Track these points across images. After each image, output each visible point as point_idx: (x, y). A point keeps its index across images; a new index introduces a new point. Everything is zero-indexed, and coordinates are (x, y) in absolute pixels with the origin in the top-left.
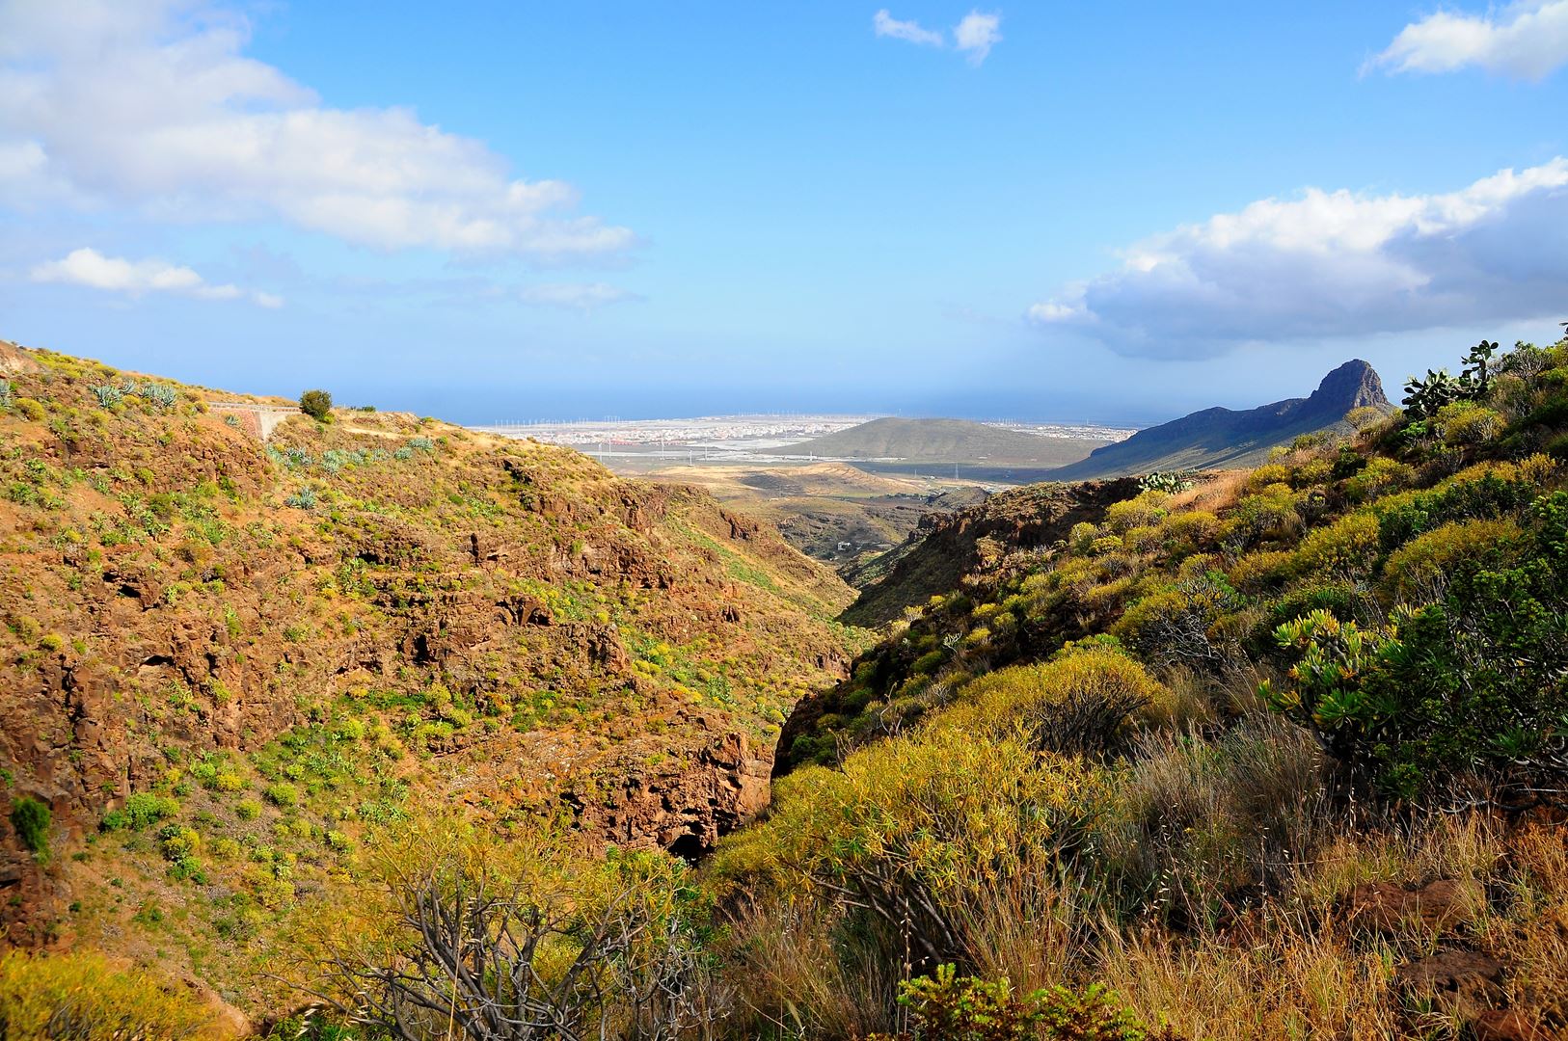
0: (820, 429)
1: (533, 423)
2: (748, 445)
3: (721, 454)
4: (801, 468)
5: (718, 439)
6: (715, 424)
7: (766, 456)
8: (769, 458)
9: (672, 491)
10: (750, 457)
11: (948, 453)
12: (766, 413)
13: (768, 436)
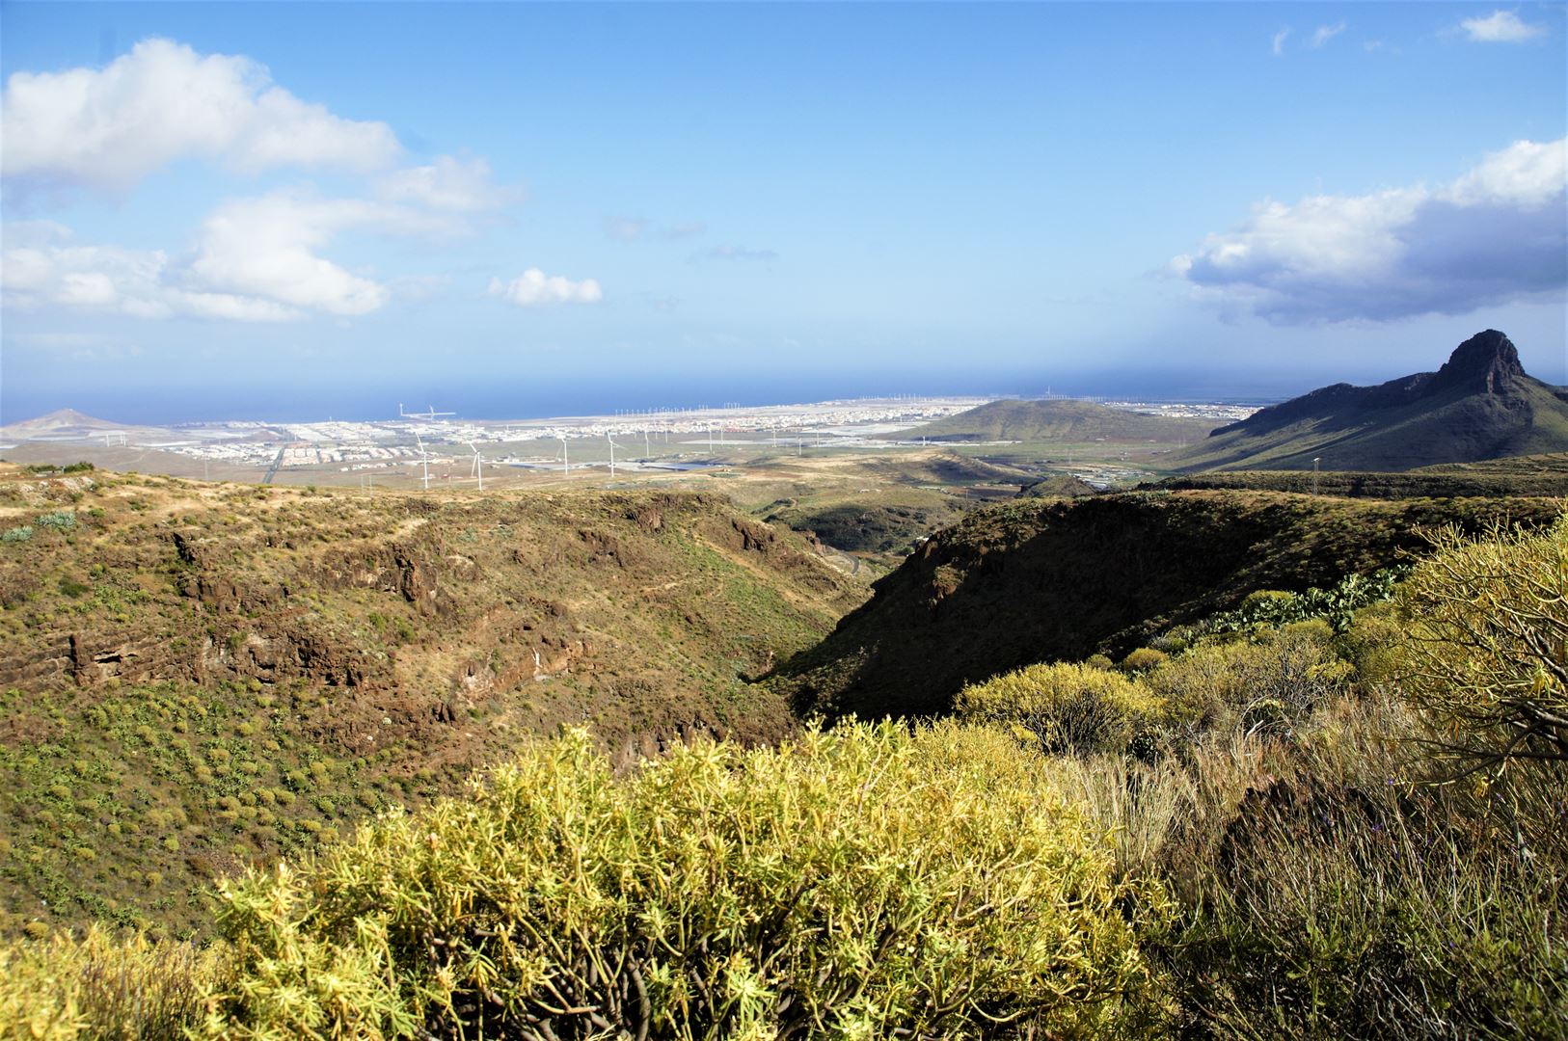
0: (938, 412)
1: (653, 412)
2: (864, 430)
3: (835, 440)
4: (905, 456)
5: (835, 425)
6: (834, 409)
7: (879, 442)
8: (882, 444)
9: (680, 500)
10: (863, 443)
11: (1064, 436)
12: (888, 396)
13: (885, 421)
